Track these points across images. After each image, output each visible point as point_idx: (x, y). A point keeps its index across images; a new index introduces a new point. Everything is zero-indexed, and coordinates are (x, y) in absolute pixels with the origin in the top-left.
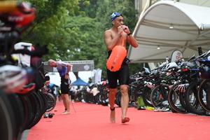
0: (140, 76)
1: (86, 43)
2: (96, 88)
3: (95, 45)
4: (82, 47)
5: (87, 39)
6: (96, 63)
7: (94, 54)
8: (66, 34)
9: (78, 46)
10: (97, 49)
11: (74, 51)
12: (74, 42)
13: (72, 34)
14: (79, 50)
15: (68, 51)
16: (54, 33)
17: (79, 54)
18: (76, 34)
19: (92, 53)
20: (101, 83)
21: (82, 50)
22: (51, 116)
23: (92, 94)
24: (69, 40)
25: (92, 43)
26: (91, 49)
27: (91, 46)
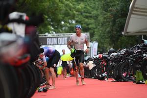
0: (139, 48)
1: (82, 14)
2: (92, 62)
3: (91, 17)
4: (77, 19)
5: (83, 11)
6: (92, 35)
7: (90, 26)
8: (60, 4)
9: (73, 17)
10: (92, 21)
11: (69, 22)
12: (69, 13)
13: (67, 5)
14: (74, 22)
15: (63, 23)
16: (48, 4)
17: (74, 26)
18: (71, 4)
19: (88, 25)
20: (98, 56)
21: (77, 22)
22: (45, 91)
23: (88, 68)
24: (63, 12)
25: (88, 14)
26: (87, 20)
27: (87, 17)
